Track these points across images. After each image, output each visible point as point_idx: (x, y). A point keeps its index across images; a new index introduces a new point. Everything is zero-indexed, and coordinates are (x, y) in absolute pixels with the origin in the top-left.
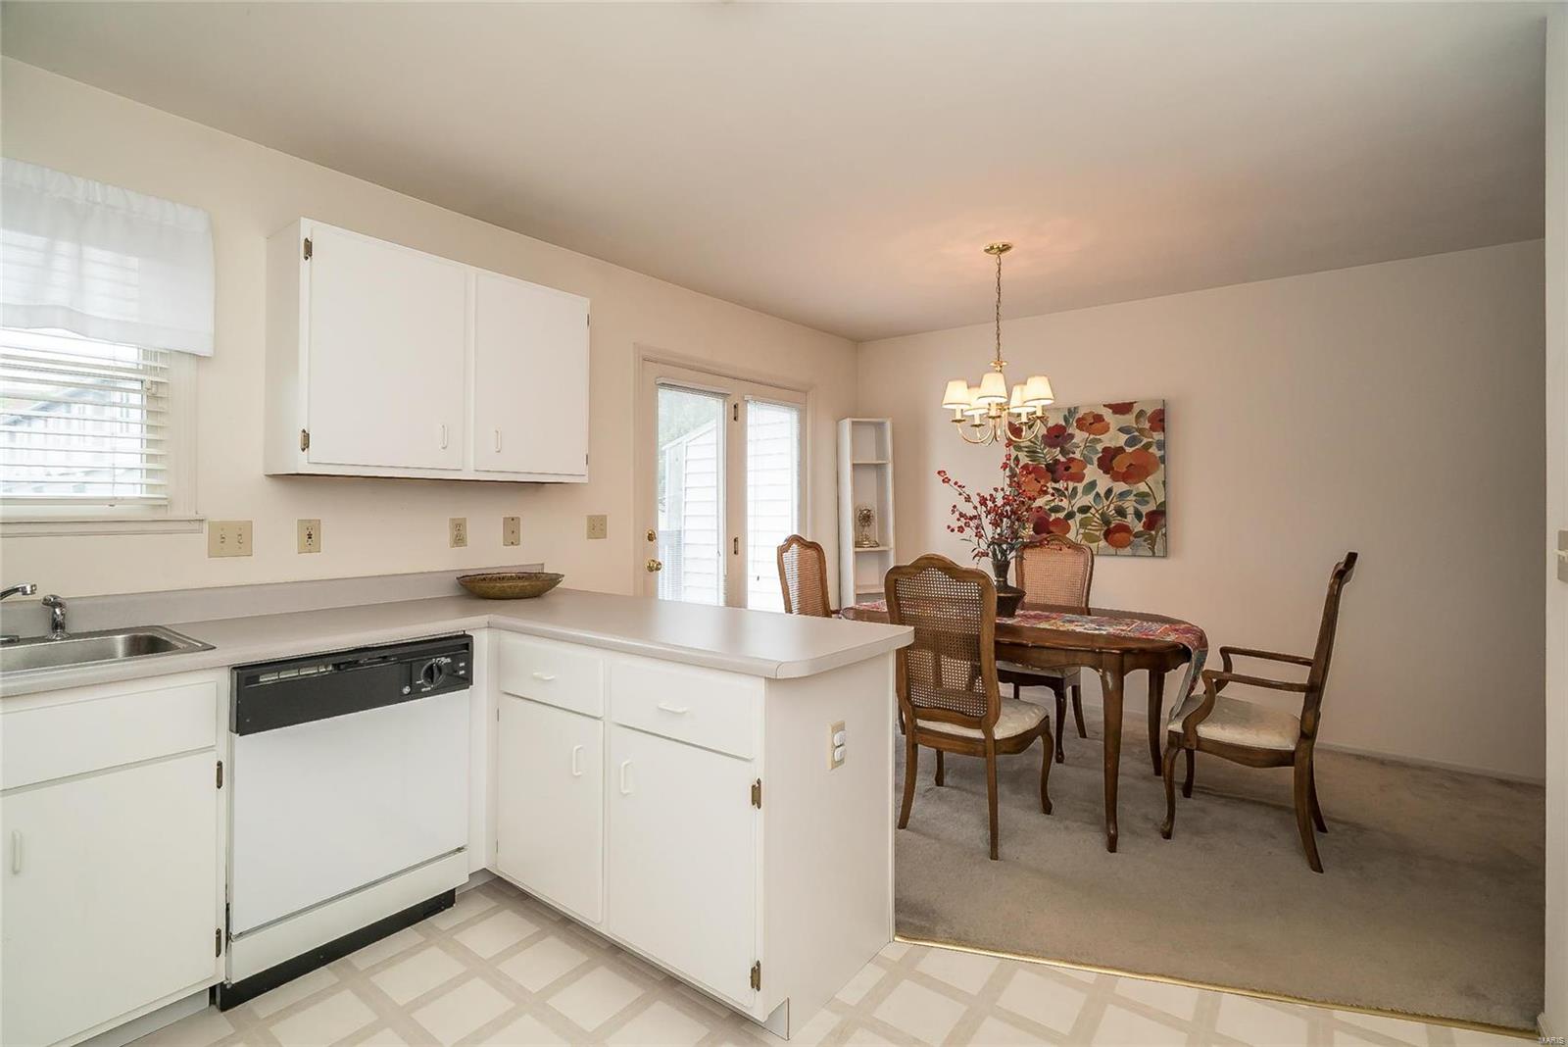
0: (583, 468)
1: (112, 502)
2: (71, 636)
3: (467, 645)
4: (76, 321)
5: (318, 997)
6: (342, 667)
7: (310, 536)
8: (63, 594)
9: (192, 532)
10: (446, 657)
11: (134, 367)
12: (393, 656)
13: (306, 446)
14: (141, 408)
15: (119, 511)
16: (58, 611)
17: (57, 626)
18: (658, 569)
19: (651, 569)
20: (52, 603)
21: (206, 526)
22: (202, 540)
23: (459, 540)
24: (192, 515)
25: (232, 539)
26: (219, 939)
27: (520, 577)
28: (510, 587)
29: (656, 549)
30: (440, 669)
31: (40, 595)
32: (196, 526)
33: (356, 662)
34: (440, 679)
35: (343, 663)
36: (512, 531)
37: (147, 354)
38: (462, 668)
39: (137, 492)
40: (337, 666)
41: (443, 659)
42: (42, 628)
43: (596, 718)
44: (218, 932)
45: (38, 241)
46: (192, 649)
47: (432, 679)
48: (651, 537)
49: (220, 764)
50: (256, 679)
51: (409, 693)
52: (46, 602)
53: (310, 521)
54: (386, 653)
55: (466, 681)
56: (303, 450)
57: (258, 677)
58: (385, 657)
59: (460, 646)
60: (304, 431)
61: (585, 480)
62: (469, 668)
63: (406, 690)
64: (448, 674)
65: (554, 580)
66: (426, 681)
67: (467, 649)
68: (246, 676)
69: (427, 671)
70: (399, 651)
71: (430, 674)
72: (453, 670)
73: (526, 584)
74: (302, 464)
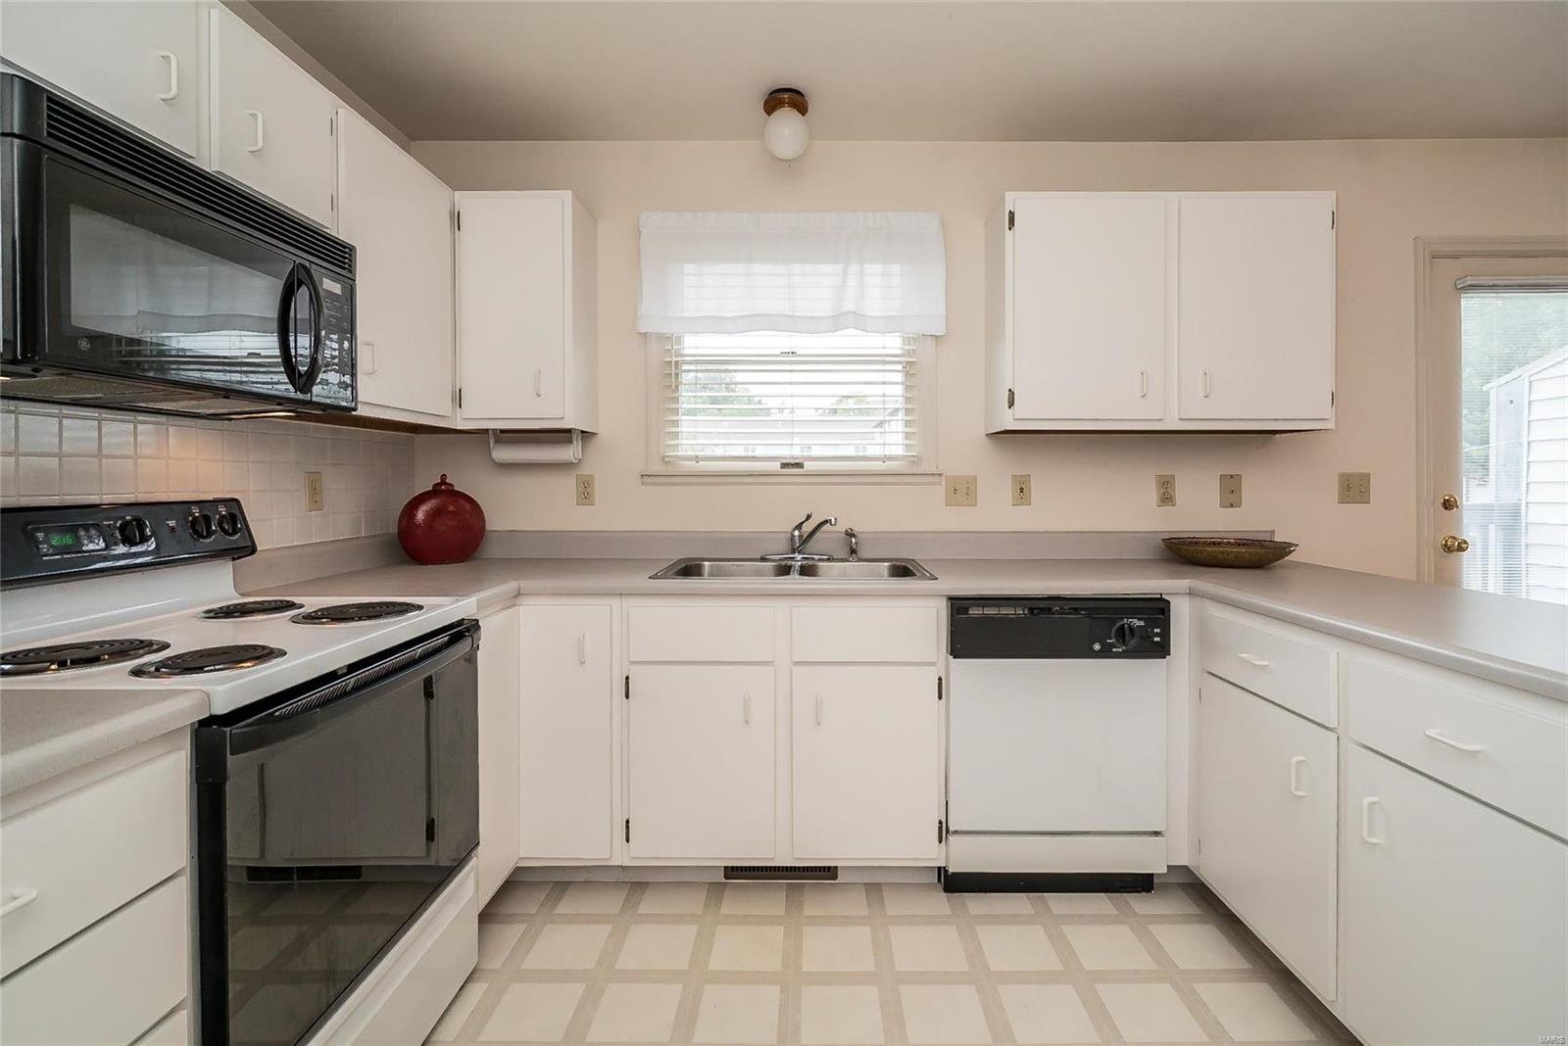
0: (1327, 411)
1: (885, 459)
2: (860, 560)
3: (1163, 609)
4: (860, 321)
5: (1013, 919)
6: (1035, 612)
7: (1022, 491)
8: (856, 529)
9: (936, 484)
10: (1139, 619)
11: (898, 352)
12: (1083, 609)
13: (1011, 404)
14: (902, 383)
15: (890, 466)
16: (853, 540)
17: (853, 551)
18: (1460, 549)
19: (1448, 549)
20: (850, 534)
21: (943, 479)
22: (940, 491)
23: (1167, 498)
24: (935, 471)
25: (962, 492)
26: (940, 828)
27: (1240, 543)
28: (1222, 553)
29: (1459, 520)
30: (1131, 629)
31: (842, 527)
32: (937, 478)
33: (1049, 609)
34: (1133, 643)
35: (1037, 609)
36: (1231, 492)
37: (906, 341)
38: (1157, 635)
39: (899, 451)
40: (1031, 610)
41: (1135, 621)
42: (843, 553)
43: (1327, 728)
44: (940, 822)
45: (839, 267)
46: (924, 577)
47: (1124, 641)
48: (1448, 505)
49: (940, 679)
50: (966, 610)
51: (1100, 651)
52: (847, 533)
53: (1021, 476)
54: (1076, 605)
55: (1162, 650)
56: (1010, 407)
57: (968, 609)
58: (1076, 609)
59: (1157, 610)
60: (1010, 390)
61: (1330, 425)
62: (1166, 635)
63: (1097, 647)
64: (1142, 638)
65: (1283, 550)
66: (1118, 641)
67: (1163, 614)
68: (959, 605)
69: (1117, 631)
70: (1091, 604)
71: (1121, 635)
72: (1147, 637)
73: (1244, 550)
74: (1008, 421)
